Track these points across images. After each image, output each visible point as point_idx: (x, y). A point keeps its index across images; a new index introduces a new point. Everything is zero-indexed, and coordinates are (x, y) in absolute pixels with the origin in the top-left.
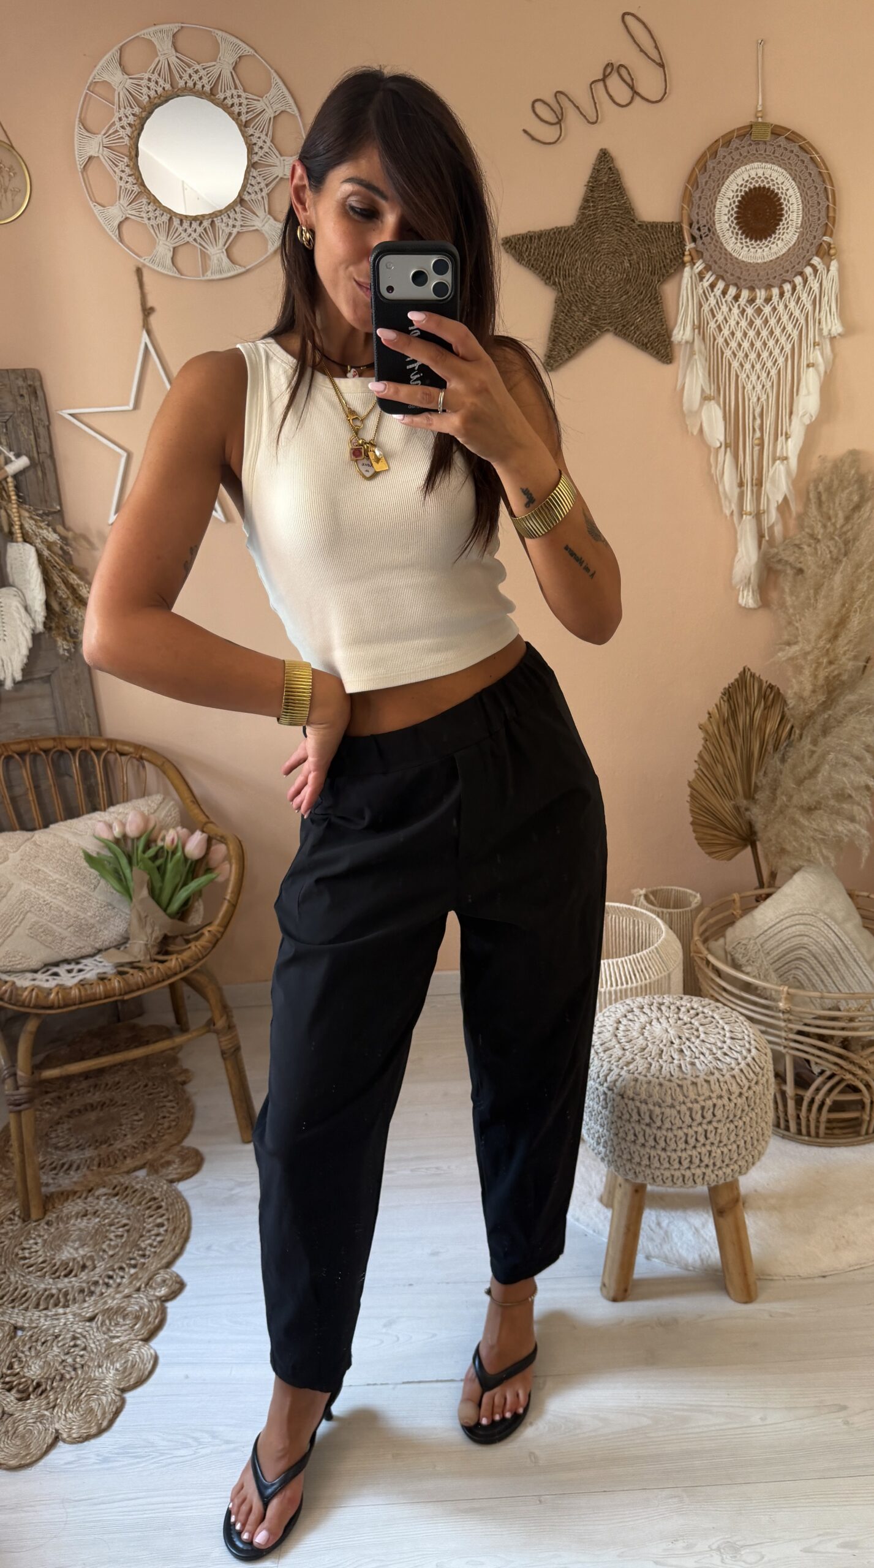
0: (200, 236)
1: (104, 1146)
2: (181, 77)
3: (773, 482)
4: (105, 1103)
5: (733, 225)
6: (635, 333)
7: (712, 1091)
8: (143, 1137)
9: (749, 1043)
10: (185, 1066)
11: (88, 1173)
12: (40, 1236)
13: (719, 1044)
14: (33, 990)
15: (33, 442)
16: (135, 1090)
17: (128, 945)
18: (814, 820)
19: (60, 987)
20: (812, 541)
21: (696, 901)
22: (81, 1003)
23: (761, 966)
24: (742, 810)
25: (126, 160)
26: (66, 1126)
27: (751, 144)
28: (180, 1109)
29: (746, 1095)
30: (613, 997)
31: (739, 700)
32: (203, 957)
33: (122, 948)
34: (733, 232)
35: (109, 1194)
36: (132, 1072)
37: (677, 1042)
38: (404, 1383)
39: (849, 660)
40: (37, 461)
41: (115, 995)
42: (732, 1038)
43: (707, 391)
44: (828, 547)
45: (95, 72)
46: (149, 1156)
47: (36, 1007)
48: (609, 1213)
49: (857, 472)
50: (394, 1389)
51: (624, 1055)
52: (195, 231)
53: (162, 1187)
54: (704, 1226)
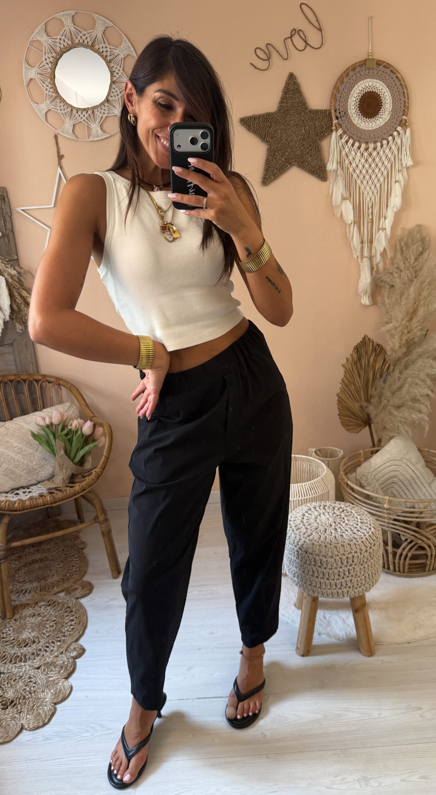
0: (87, 118)
1: (43, 581)
2: (77, 38)
3: (378, 241)
4: (42, 559)
5: (357, 111)
6: (308, 166)
7: (352, 549)
8: (63, 576)
9: (370, 525)
10: (83, 540)
11: (35, 595)
12: (11, 626)
13: (355, 526)
14: (6, 502)
15: (3, 224)
16: (58, 552)
17: (54, 479)
18: (400, 412)
19: (20, 500)
20: (398, 271)
21: (341, 454)
22: (31, 508)
23: (374, 487)
24: (364, 408)
25: (49, 80)
26: (23, 571)
27: (366, 70)
28: (81, 562)
29: (369, 551)
30: (300, 503)
31: (362, 352)
32: (93, 484)
33: (51, 481)
34: (357, 114)
35: (46, 605)
36: (56, 543)
37: (333, 524)
38: (197, 698)
39: (418, 331)
40: (5, 234)
41: (48, 504)
42: (361, 523)
43: (345, 195)
44: (407, 274)
45: (33, 36)
46: (66, 586)
47: (8, 510)
48: (300, 612)
49: (420, 236)
50: (192, 701)
51: (307, 532)
52: (84, 116)
53: (73, 601)
54: (347, 618)
